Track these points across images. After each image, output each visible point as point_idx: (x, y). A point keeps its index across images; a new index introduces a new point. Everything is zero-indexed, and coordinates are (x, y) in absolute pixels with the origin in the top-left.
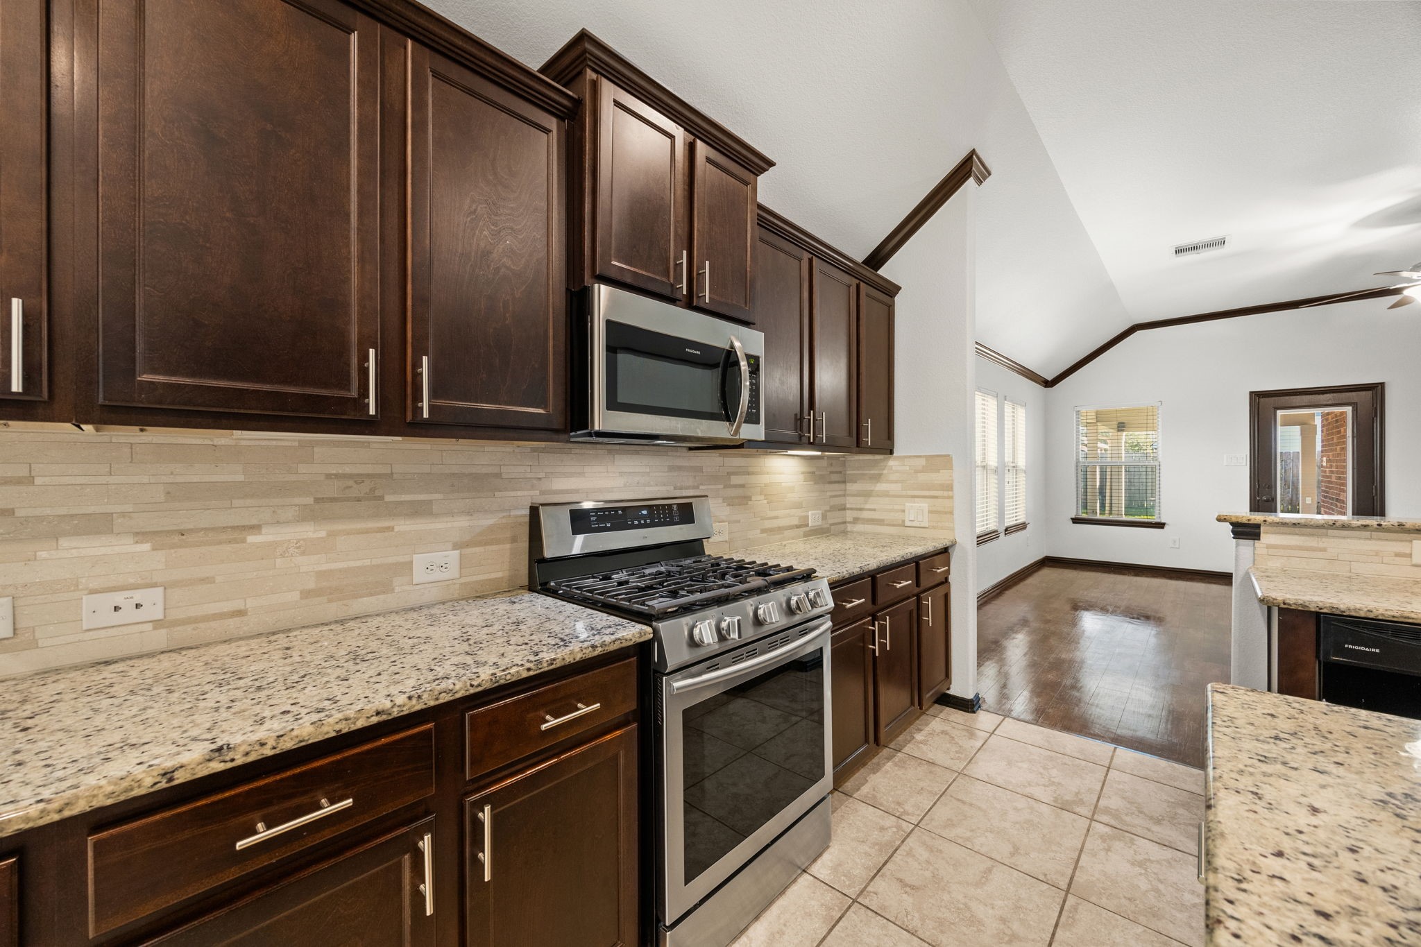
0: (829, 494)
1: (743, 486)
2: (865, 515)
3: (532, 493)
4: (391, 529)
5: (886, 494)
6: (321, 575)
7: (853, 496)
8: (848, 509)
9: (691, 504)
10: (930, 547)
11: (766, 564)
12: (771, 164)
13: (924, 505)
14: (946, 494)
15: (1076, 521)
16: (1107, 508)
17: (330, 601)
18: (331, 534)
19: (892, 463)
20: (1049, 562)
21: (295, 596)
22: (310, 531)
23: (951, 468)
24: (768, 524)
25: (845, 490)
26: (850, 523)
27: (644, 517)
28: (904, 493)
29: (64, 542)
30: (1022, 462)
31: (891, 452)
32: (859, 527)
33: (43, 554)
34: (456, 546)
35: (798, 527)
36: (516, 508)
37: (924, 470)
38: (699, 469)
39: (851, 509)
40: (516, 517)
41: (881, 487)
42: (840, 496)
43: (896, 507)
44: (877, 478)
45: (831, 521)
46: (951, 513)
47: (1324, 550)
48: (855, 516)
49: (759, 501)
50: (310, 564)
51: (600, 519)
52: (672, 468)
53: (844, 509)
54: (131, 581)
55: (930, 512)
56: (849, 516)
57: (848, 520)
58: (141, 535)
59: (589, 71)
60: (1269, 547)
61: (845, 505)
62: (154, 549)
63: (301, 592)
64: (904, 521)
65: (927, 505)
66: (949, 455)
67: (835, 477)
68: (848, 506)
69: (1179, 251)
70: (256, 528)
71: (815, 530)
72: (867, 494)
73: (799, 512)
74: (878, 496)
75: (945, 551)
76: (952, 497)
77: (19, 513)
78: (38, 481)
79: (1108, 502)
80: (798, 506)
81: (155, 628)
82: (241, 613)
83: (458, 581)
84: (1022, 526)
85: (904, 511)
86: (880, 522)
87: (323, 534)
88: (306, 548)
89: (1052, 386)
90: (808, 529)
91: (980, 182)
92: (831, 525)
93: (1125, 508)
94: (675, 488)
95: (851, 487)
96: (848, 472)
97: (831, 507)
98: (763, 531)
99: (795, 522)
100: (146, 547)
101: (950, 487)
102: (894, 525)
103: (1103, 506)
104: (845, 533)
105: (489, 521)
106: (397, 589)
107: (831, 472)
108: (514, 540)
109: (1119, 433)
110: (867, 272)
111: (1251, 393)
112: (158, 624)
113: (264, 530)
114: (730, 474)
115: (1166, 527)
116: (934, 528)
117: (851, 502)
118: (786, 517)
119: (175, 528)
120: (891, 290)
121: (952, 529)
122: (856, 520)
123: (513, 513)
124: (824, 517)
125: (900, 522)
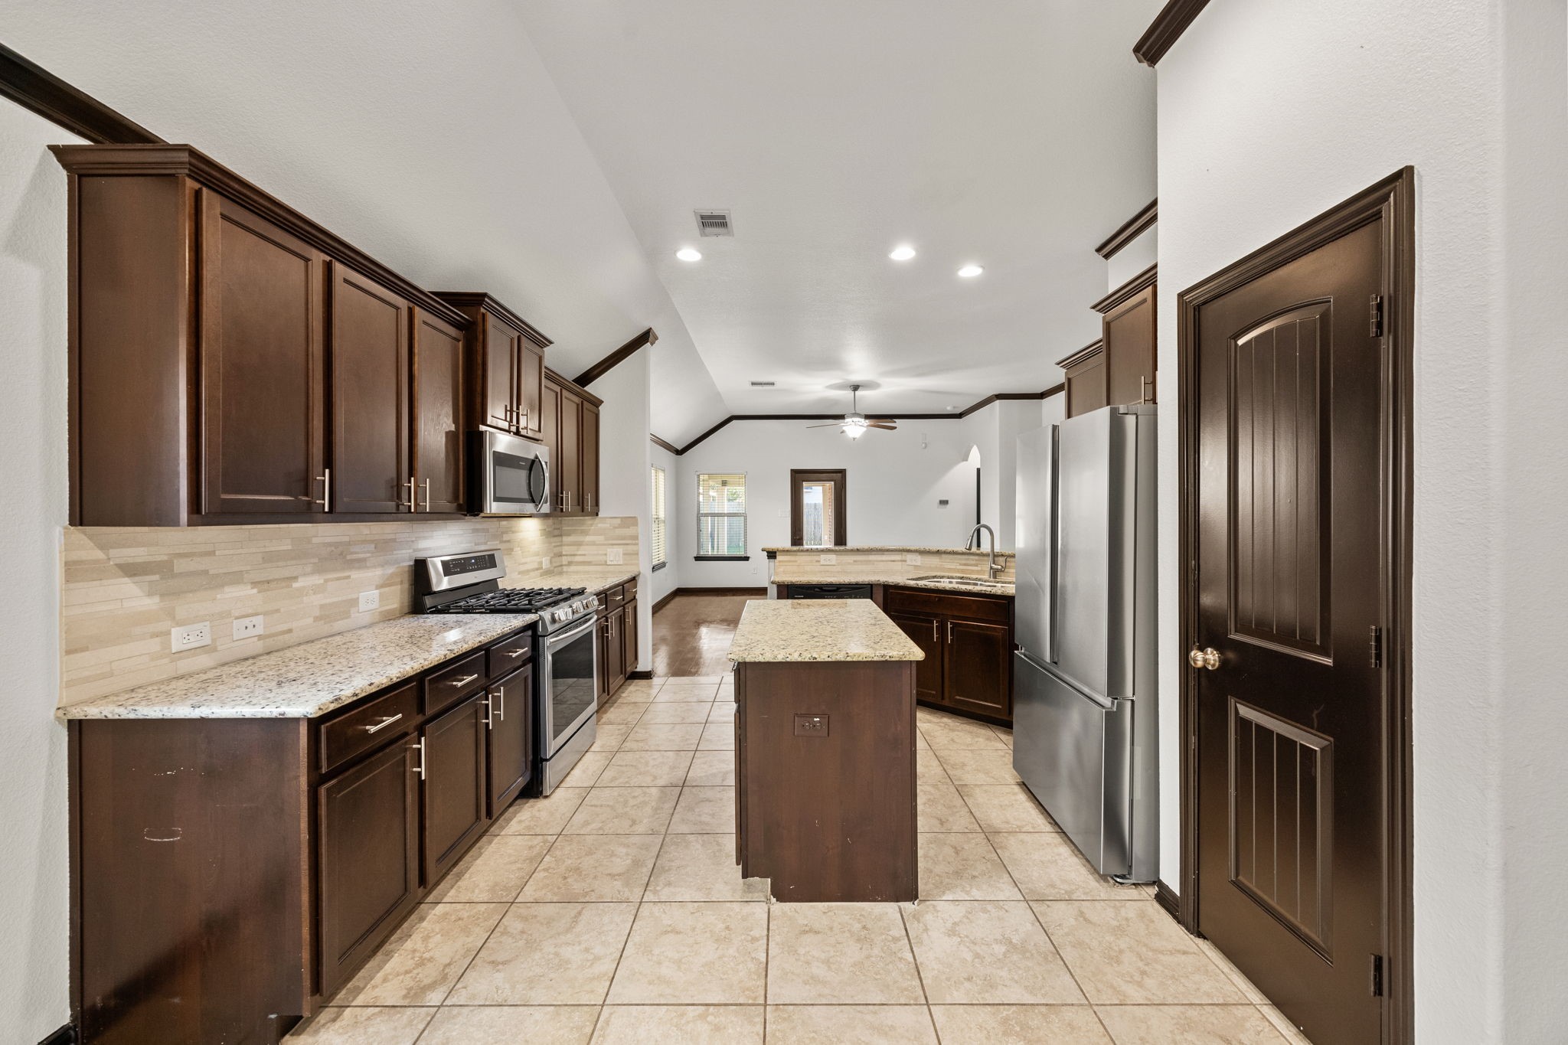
0: (553, 544)
1: (509, 541)
2: (578, 559)
3: (408, 551)
4: (349, 577)
5: (593, 544)
6: (322, 607)
7: (568, 545)
8: (564, 555)
9: (493, 555)
10: (625, 577)
11: (552, 589)
12: (551, 343)
13: (620, 550)
14: (634, 542)
15: (698, 558)
16: (715, 548)
17: (325, 624)
18: (326, 581)
19: (597, 520)
20: (680, 592)
21: (310, 620)
22: (317, 580)
23: (637, 525)
24: (523, 568)
25: (562, 541)
26: (565, 565)
27: (473, 564)
28: (606, 542)
29: (227, 589)
30: (662, 515)
31: (597, 515)
32: (573, 568)
33: (219, 596)
34: (377, 588)
35: (537, 569)
36: (403, 562)
37: (620, 526)
38: (487, 531)
39: (566, 555)
40: (403, 567)
41: (588, 539)
42: (558, 546)
43: (600, 552)
44: (585, 533)
45: (555, 565)
46: (637, 554)
47: (796, 561)
48: (570, 560)
49: (517, 551)
50: (318, 600)
51: (455, 566)
52: (475, 531)
53: (561, 556)
54: (250, 611)
55: (624, 554)
56: (565, 560)
57: (564, 563)
58: (255, 584)
59: (482, 309)
60: (780, 562)
61: (562, 552)
62: (259, 592)
63: (314, 618)
64: (606, 562)
65: (621, 550)
66: (635, 517)
67: (556, 532)
68: (564, 553)
69: (753, 384)
70: (295, 578)
71: (547, 572)
72: (579, 544)
73: (537, 559)
74: (587, 545)
75: (634, 579)
76: (637, 544)
77: (211, 572)
78: (217, 553)
79: (716, 543)
80: (537, 554)
81: (259, 640)
82: (290, 631)
83: (378, 610)
84: (663, 565)
85: (606, 554)
86: (589, 563)
87: (322, 581)
88: (317, 590)
89: (681, 454)
90: (541, 571)
91: (652, 344)
92: (555, 567)
93: (728, 547)
94: (476, 545)
95: (566, 539)
96: (564, 528)
97: (555, 554)
98: (520, 573)
99: (536, 566)
100: (255, 591)
101: (636, 538)
102: (600, 565)
103: (713, 547)
104: (561, 573)
105: (390, 570)
106: (353, 616)
107: (555, 529)
108: (402, 582)
109: (723, 487)
110: (577, 388)
111: (792, 470)
112: (260, 637)
113: (300, 580)
114: (503, 533)
115: (750, 559)
116: (626, 564)
117: (566, 550)
118: (531, 562)
119: (265, 579)
120: (597, 403)
121: (637, 565)
122: (570, 564)
123: (402, 564)
124: (551, 562)
125: (603, 563)
